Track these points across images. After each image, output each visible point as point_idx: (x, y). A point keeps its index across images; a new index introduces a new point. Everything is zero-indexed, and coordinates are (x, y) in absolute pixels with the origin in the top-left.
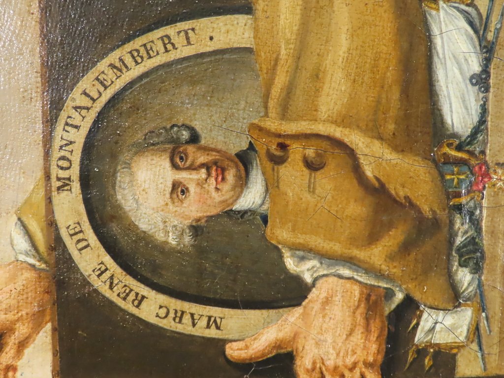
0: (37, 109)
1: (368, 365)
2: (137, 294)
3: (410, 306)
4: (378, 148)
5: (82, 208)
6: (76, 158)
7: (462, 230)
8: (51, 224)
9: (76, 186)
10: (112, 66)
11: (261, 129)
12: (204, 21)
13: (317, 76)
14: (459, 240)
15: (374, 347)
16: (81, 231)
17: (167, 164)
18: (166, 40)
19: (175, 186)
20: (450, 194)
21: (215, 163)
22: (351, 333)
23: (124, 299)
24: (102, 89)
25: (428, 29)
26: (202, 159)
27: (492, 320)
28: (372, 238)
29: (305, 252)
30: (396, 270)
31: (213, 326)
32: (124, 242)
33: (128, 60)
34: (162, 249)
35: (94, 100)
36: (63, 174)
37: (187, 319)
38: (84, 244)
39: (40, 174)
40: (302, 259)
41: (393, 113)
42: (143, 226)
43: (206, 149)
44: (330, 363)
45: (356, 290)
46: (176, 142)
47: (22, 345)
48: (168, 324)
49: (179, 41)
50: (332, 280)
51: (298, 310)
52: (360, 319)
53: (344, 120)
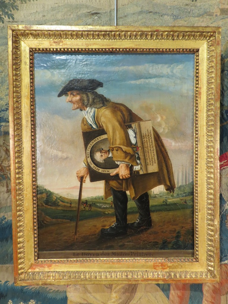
0: (84, 149)
1: (128, 174)
2: (99, 169)
3: (132, 166)
4: (124, 147)
5: (91, 160)
6: (89, 154)
7: (137, 156)
8: (87, 162)
9: (90, 157)
10: (92, 143)
11: (110, 147)
12: (102, 136)
13: (116, 140)
14: (137, 157)
15: (129, 172)
16: (91, 162)
17: (100, 153)
18: (98, 139)
19: (101, 155)
20: (134, 151)
21: (105, 152)
22: (125, 170)
23: (97, 170)
24: (91, 145)
25: (128, 132)
26: (104, 152)
27: (143, 166)
28: (126, 158)
29: (118, 161)
30: (129, 162)
31: (108, 172)
32: (96, 163)
33: (94, 142)
34: (101, 163)
35: (90, 147)
36: (88, 156)
37: (105, 171)
38: (91, 164)
39: (85, 156)
40: (118, 162)
41: (125, 143)
42: (98, 161)
43: (104, 150)
44: (123, 175)
45: (125, 165)
46: (100, 150)
47: (86, 177)
48: (103, 172)
49: (99, 139)
50: (122, 164)
51: (118, 168)
52: (126, 168)
53: (120, 144)
